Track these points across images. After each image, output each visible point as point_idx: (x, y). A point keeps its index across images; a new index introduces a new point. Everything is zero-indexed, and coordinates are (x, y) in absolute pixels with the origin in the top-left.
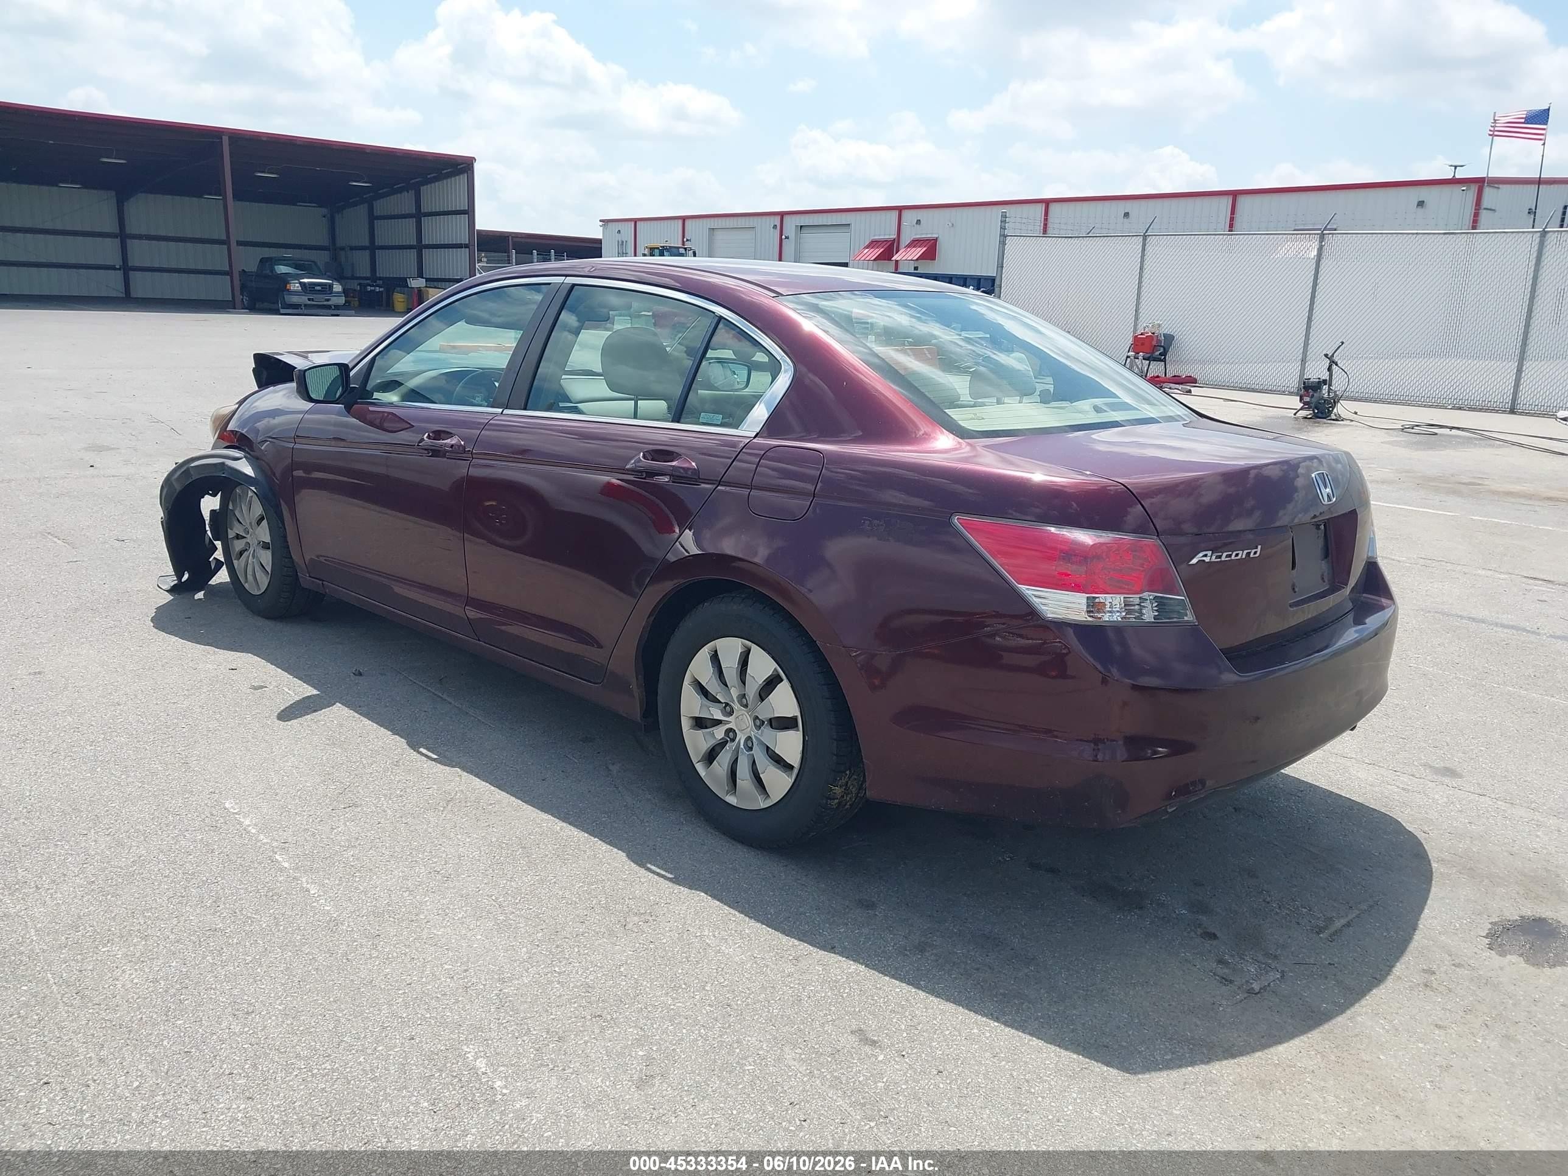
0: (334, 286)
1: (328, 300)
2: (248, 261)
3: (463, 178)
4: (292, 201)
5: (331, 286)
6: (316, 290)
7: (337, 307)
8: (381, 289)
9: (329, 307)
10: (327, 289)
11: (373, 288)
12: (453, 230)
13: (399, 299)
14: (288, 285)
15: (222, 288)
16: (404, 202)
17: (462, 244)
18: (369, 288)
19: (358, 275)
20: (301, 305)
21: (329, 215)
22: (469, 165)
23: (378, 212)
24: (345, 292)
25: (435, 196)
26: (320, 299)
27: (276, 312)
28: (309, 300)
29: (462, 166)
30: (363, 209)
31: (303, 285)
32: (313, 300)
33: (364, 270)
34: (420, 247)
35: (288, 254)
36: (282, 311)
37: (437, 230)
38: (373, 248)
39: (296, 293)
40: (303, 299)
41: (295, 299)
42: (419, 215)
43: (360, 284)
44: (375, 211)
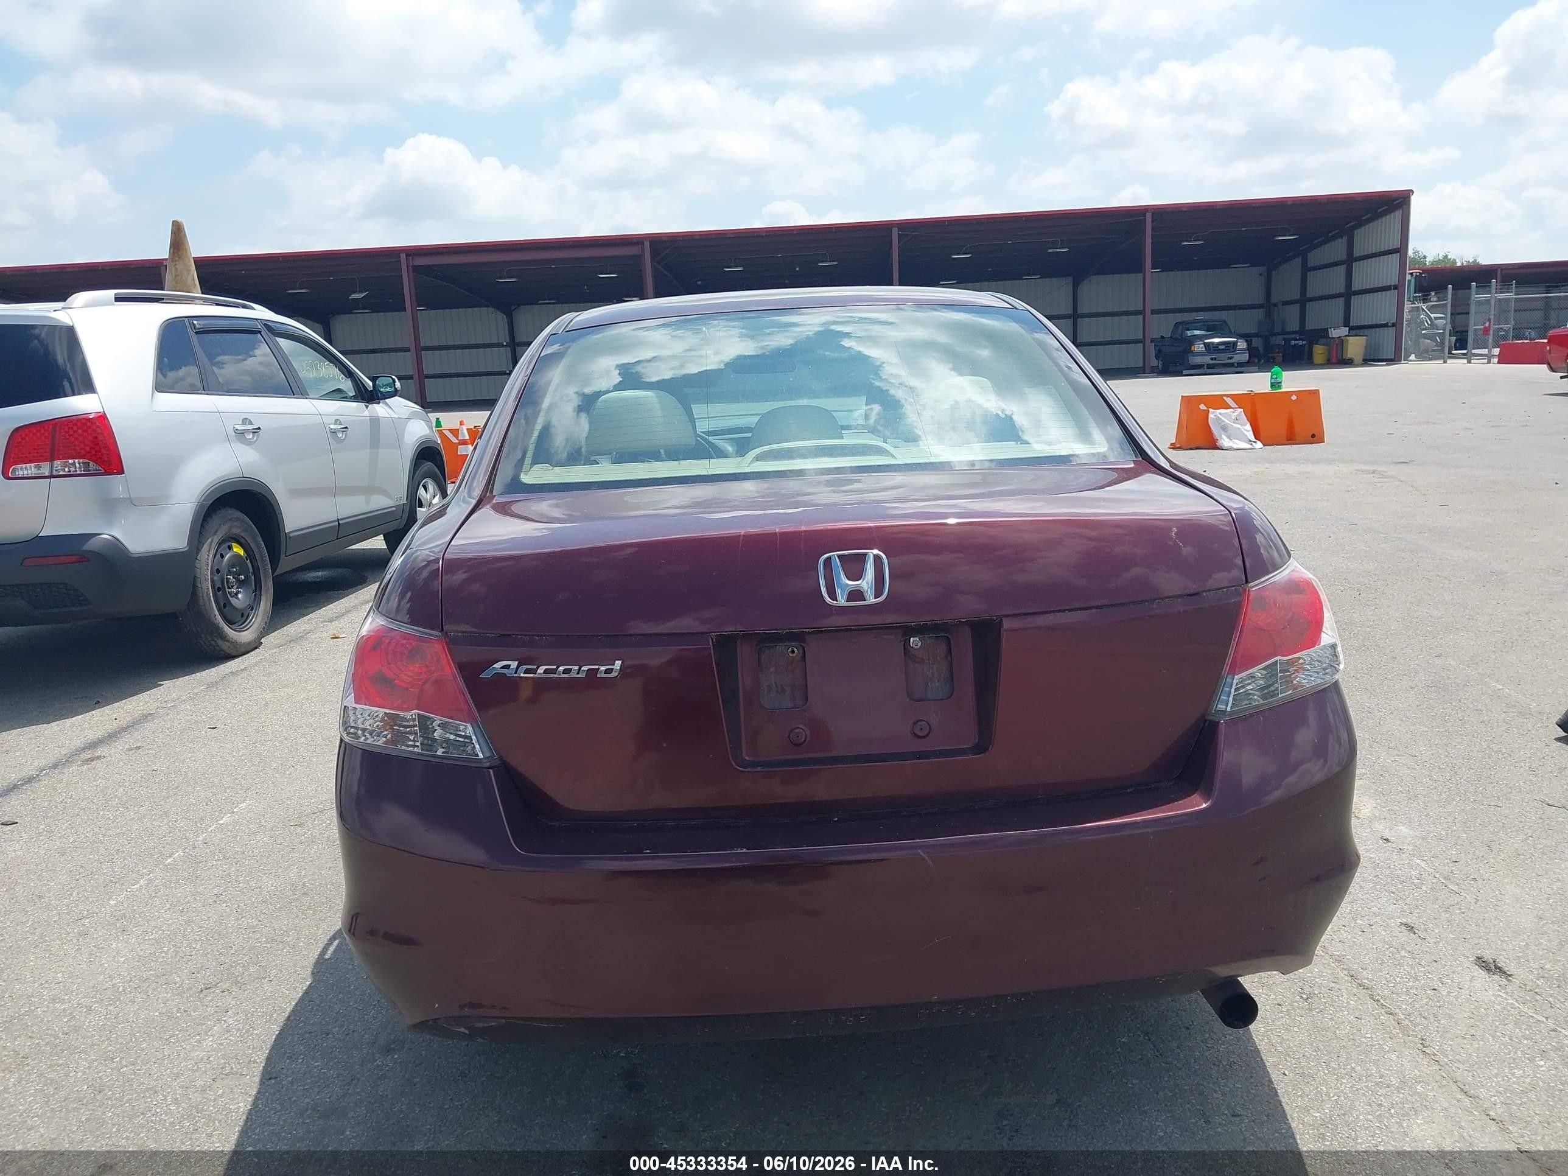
0: (1239, 344)
1: (1231, 358)
2: (1162, 327)
3: (1398, 214)
4: (1225, 264)
5: (1235, 344)
6: (1219, 349)
7: (1240, 365)
8: (1304, 342)
9: (1232, 365)
10: (1230, 347)
11: (1297, 342)
12: (1385, 271)
13: (1319, 351)
14: (1193, 347)
15: (1133, 355)
16: (1336, 250)
17: (1390, 286)
18: (1293, 342)
19: (1289, 330)
20: (1204, 365)
21: (1266, 274)
22: (1405, 198)
23: (1310, 264)
24: (1250, 348)
25: (1370, 238)
26: (1223, 358)
27: (1179, 374)
28: (1212, 359)
29: (1397, 201)
30: (1298, 261)
31: (1207, 345)
32: (1215, 359)
33: (1293, 325)
34: (1349, 294)
35: (1200, 316)
36: (1185, 372)
37: (1366, 274)
38: (1303, 301)
39: (1200, 354)
40: (1207, 360)
41: (1198, 360)
42: (1350, 261)
43: (1284, 339)
44: (1309, 261)
